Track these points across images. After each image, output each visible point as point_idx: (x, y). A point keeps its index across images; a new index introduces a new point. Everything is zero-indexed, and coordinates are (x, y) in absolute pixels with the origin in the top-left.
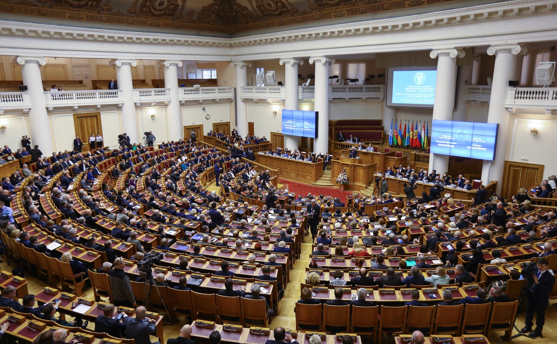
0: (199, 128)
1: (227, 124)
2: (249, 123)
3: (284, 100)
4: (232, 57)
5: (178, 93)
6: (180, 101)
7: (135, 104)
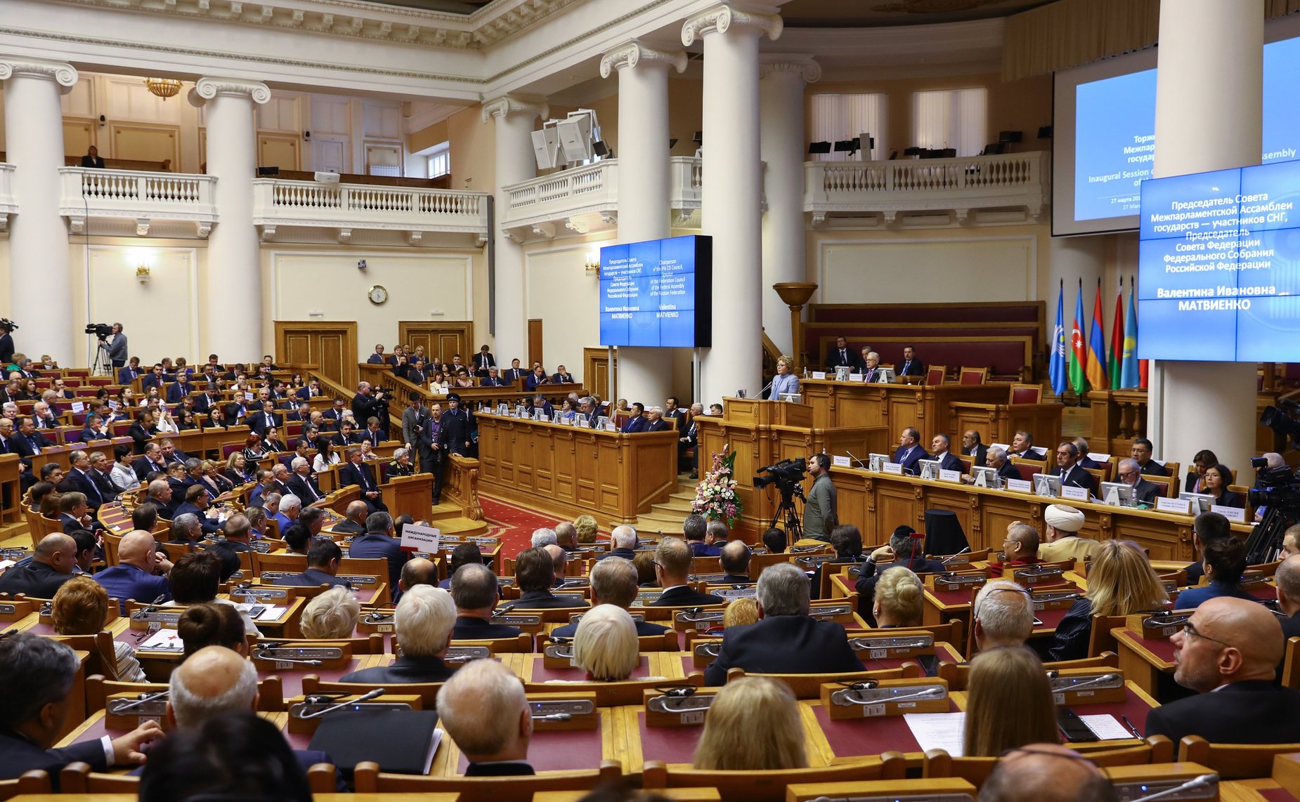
0: (339, 333)
1: (463, 331)
2: (530, 322)
3: (615, 213)
4: (485, 88)
5: (249, 199)
6: (260, 229)
7: (67, 220)
